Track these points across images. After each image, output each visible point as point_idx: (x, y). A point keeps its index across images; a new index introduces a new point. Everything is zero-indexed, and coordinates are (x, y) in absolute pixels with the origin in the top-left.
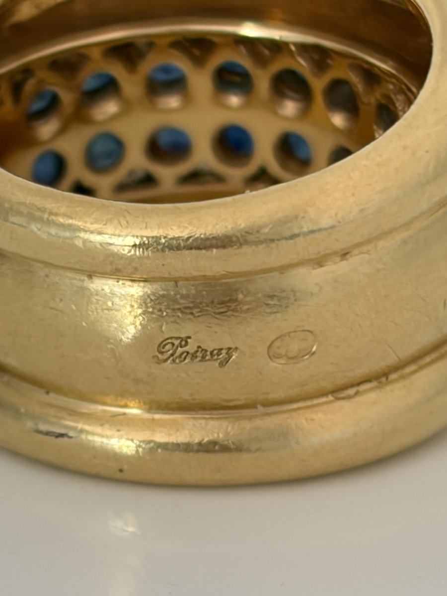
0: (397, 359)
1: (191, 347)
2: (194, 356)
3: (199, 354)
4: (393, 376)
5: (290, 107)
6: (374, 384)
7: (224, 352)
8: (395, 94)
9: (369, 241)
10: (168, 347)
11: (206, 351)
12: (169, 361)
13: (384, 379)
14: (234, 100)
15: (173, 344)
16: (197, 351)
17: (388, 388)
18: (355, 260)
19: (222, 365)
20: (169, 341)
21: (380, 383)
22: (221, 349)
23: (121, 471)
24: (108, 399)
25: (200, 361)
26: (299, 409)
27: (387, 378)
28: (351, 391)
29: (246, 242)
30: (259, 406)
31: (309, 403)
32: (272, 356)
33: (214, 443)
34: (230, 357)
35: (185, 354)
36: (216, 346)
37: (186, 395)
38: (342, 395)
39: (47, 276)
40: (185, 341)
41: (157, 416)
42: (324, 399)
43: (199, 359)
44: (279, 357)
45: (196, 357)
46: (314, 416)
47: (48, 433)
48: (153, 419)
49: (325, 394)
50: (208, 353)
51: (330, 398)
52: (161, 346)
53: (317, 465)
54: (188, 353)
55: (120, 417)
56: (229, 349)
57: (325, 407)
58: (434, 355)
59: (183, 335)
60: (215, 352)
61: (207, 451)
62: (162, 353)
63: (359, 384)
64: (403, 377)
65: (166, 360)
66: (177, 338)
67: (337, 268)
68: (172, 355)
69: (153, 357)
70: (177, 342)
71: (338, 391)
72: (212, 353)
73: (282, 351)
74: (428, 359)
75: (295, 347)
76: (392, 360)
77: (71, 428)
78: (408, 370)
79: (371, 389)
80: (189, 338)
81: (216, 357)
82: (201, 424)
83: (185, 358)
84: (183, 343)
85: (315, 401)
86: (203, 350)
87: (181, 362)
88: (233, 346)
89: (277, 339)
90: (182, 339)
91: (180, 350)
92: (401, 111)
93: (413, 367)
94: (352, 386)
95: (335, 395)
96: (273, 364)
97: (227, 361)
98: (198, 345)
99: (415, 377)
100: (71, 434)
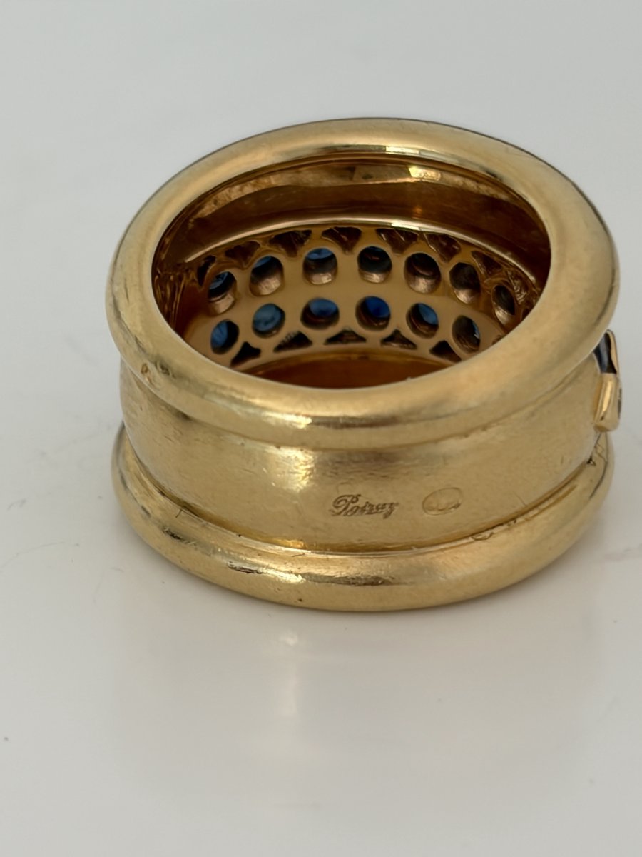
0: (523, 506)
1: (361, 503)
2: (363, 510)
3: (367, 508)
4: (519, 520)
5: (422, 284)
6: (505, 526)
7: (387, 507)
8: (513, 279)
9: (505, 416)
10: (342, 503)
11: (373, 506)
12: (343, 514)
13: (512, 522)
14: (376, 277)
15: (346, 501)
16: (365, 507)
17: (516, 530)
18: (492, 431)
19: (386, 516)
20: (342, 498)
21: (509, 525)
22: (385, 505)
23: (301, 600)
24: (291, 543)
25: (368, 514)
26: (446, 549)
27: (515, 522)
28: (487, 534)
29: (410, 421)
30: (413, 548)
31: (453, 544)
32: (426, 507)
33: (377, 578)
34: (392, 511)
35: (355, 508)
36: (382, 502)
37: (354, 540)
38: (480, 537)
39: (242, 444)
40: (356, 498)
41: (330, 557)
42: (465, 541)
43: (366, 512)
44: (432, 509)
45: (365, 510)
46: (458, 556)
47: (241, 570)
48: (328, 559)
49: (466, 537)
50: (375, 507)
51: (471, 539)
52: (337, 502)
53: (460, 594)
54: (358, 507)
55: (300, 557)
56: (392, 504)
57: (465, 548)
58: (552, 501)
59: (355, 494)
60: (380, 507)
61: (372, 584)
62: (337, 507)
63: (493, 528)
64: (527, 520)
65: (339, 514)
66: (349, 496)
67: (478, 438)
68: (345, 509)
69: (330, 510)
70: (349, 499)
71: (476, 534)
72: (377, 508)
73: (434, 505)
74: (547, 504)
75: (444, 502)
76: (519, 506)
77: (259, 566)
78: (531, 514)
79: (502, 532)
80: (360, 495)
81: (380, 510)
82: (367, 562)
83: (355, 512)
84: (354, 500)
85: (459, 543)
86: (370, 505)
87: (352, 515)
88: (395, 502)
89: (431, 495)
90: (353, 497)
91: (352, 505)
92: (518, 293)
93: (535, 512)
94: (488, 529)
95: (474, 537)
96: (426, 515)
97: (390, 514)
98: (366, 501)
99: (536, 519)
100: (261, 570)
